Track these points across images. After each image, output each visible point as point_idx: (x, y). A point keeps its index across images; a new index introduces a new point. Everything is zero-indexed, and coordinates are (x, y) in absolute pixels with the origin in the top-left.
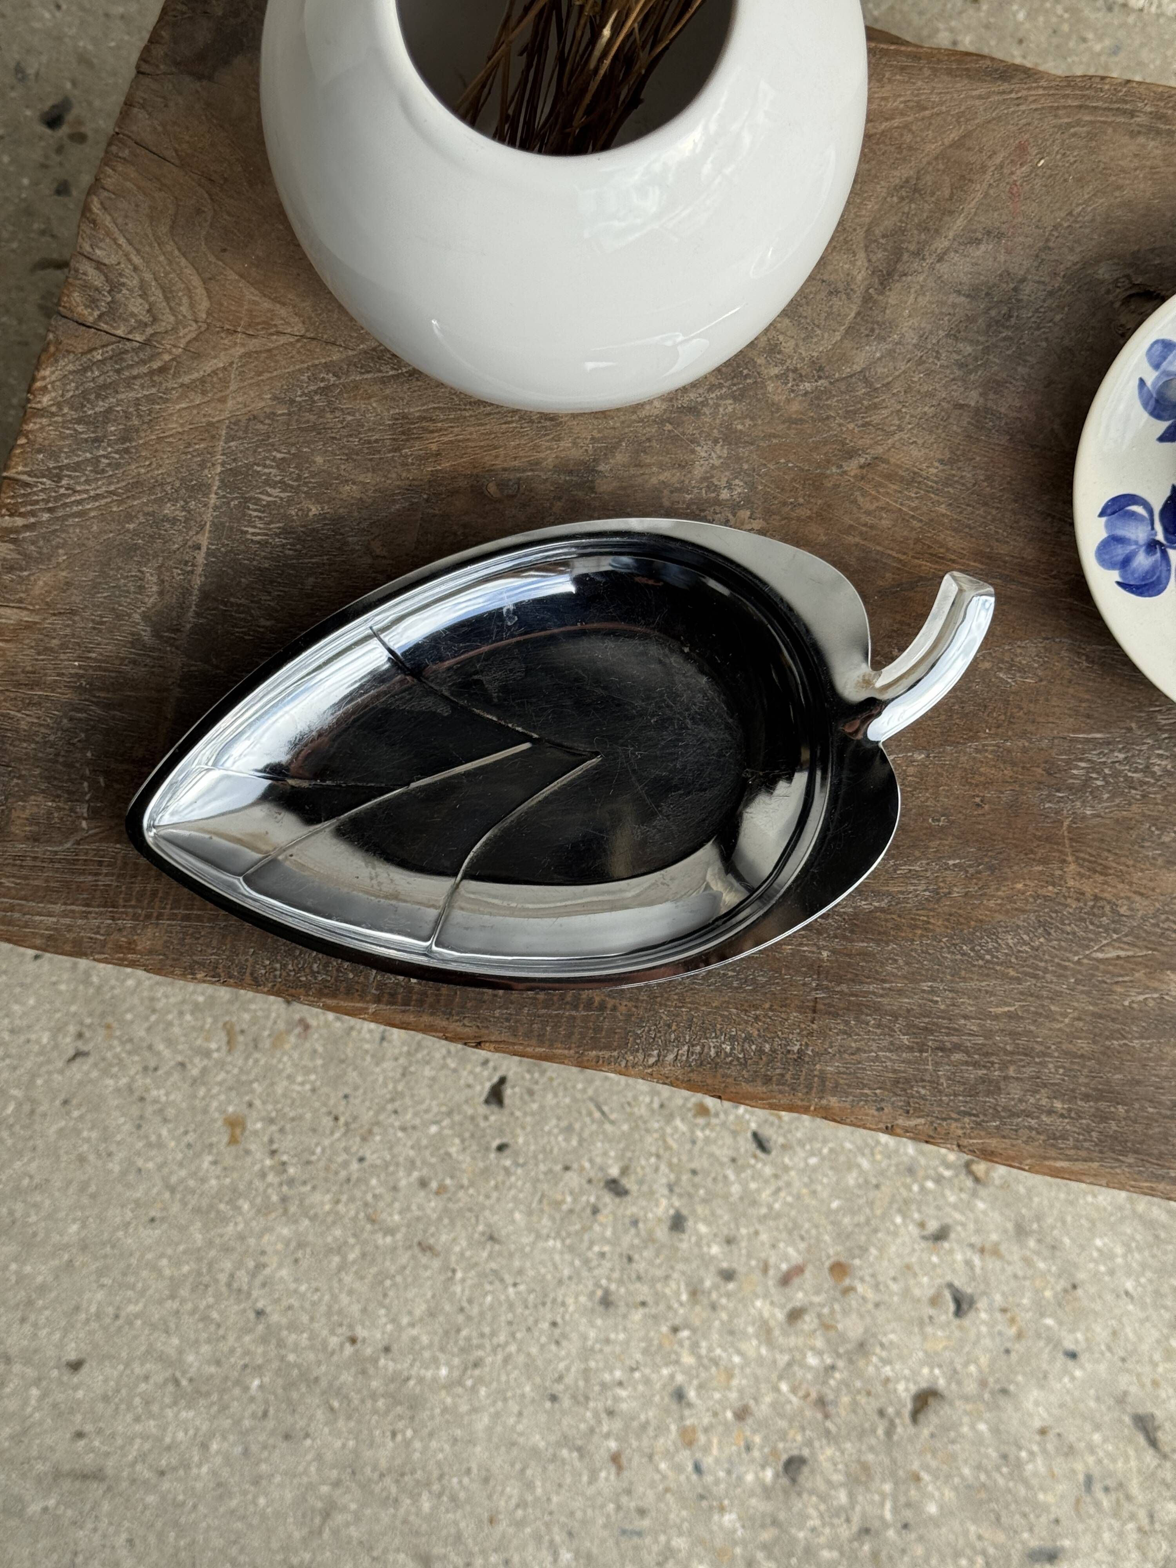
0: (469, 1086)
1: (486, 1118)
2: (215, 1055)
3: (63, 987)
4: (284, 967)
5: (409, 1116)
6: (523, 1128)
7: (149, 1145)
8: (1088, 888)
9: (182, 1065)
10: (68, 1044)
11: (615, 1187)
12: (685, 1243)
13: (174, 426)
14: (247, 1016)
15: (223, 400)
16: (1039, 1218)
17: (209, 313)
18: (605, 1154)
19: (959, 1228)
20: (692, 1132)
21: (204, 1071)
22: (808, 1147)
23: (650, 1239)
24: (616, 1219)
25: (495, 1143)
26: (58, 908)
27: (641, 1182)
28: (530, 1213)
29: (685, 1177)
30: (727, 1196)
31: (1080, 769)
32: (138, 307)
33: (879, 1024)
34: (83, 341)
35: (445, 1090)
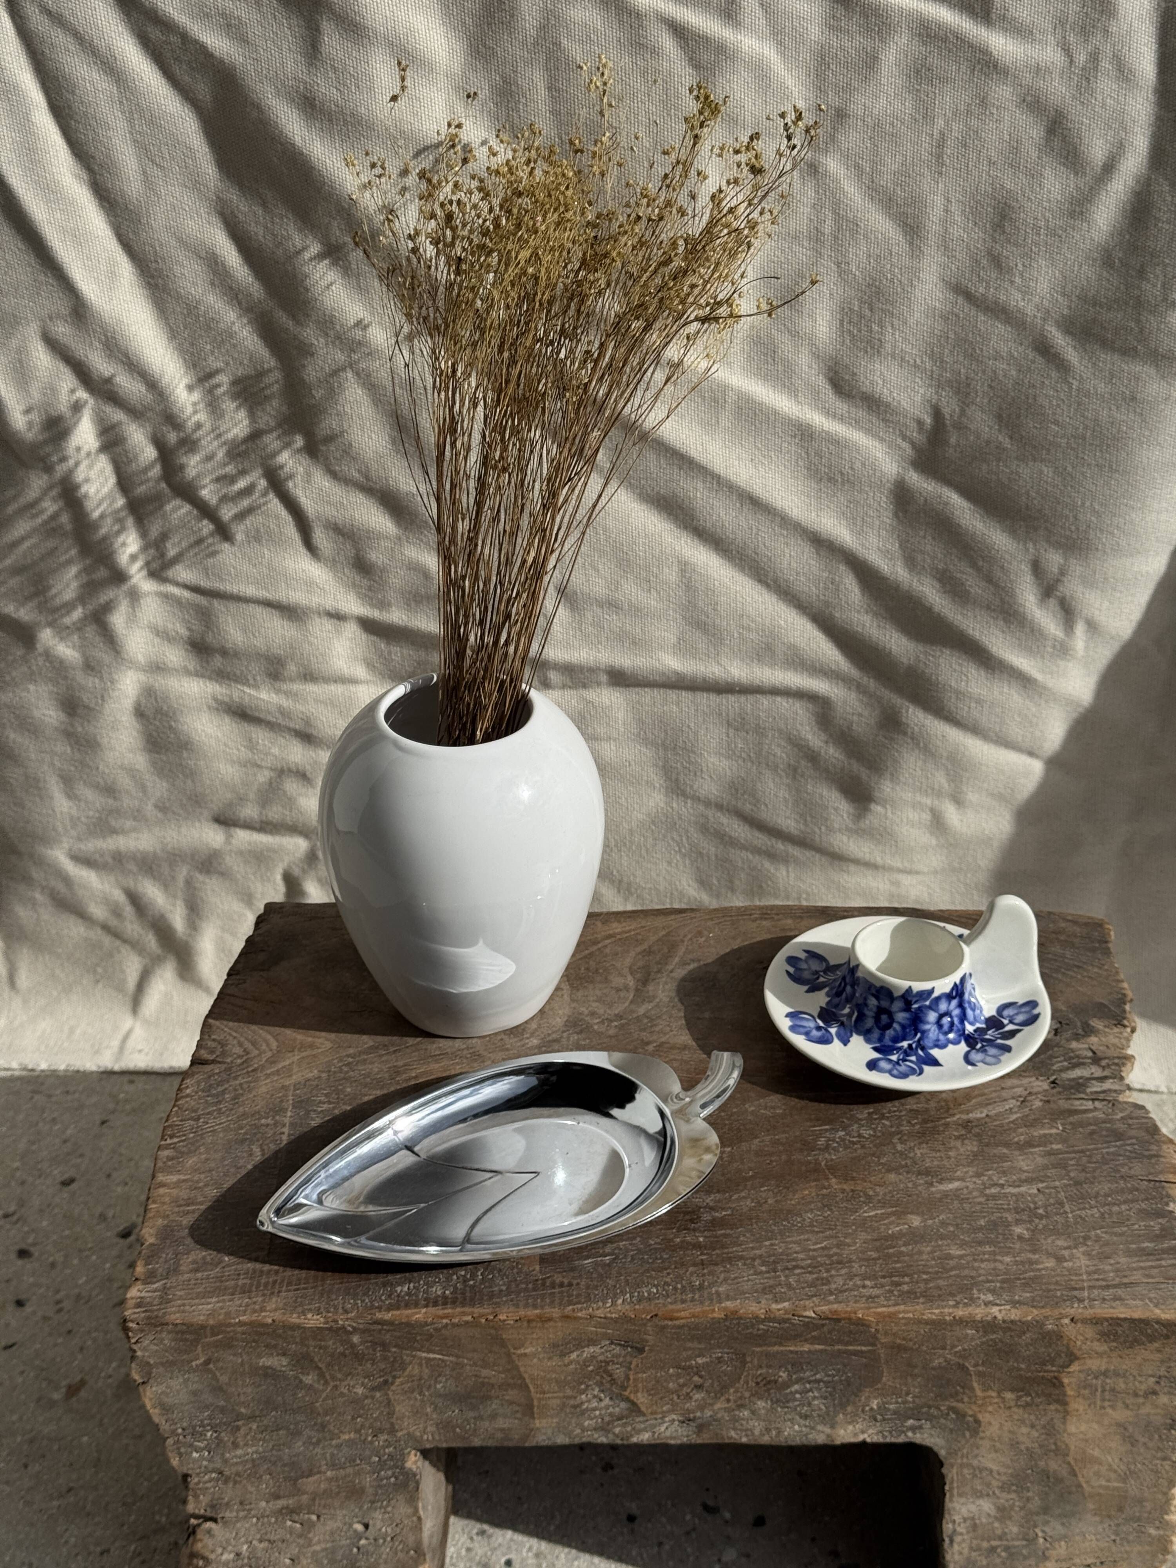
4: (363, 1301)
8: (845, 1187)
13: (264, 1089)
15: (290, 1076)
17: (278, 1047)
26: (214, 1300)
31: (822, 1141)
32: (238, 1050)
33: (745, 1264)
34: (207, 1068)
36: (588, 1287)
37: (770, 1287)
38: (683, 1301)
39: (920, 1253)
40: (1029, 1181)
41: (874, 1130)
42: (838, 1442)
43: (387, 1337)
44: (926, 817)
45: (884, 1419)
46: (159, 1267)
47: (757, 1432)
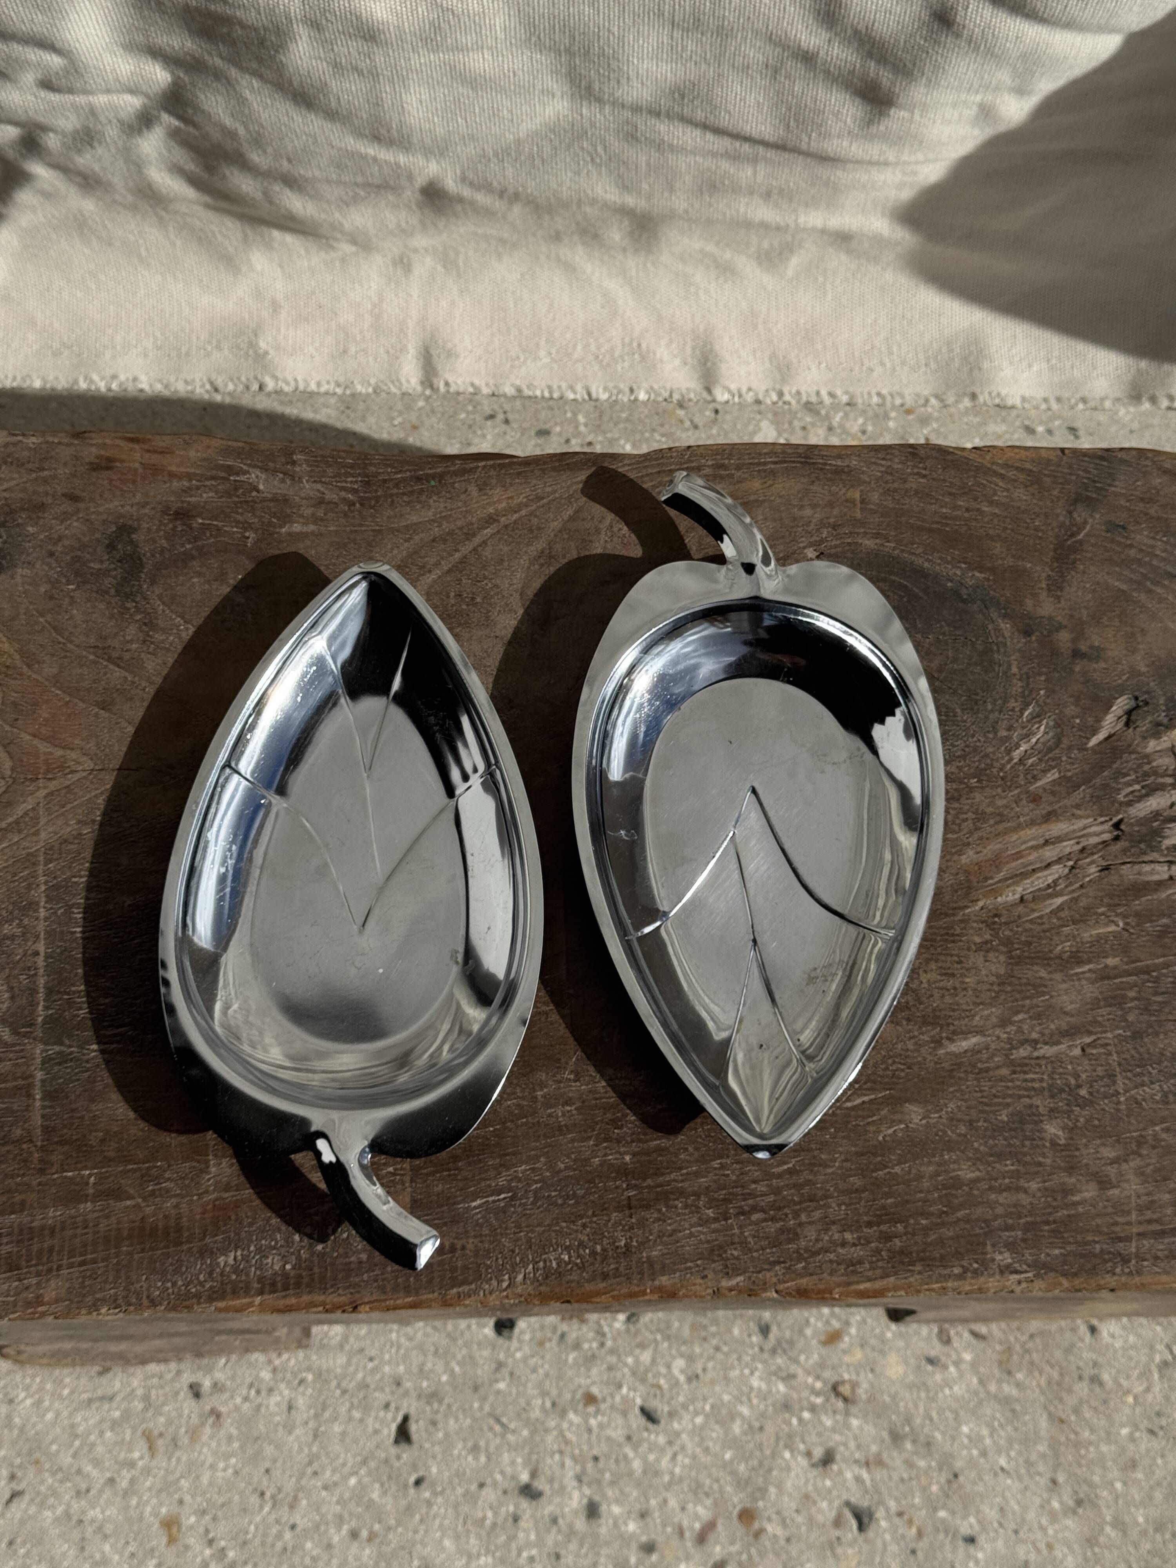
0: (377, 1432)
1: (398, 1457)
2: (140, 1463)
4: (174, 1284)
5: (328, 1473)
6: (433, 1457)
9: (111, 1481)
11: (529, 1492)
12: (604, 1529)
14: (162, 1419)
15: (36, 833)
16: (908, 1420)
17: (13, 769)
18: (513, 1463)
19: (842, 1448)
20: (586, 1422)
21: (132, 1481)
22: (691, 1408)
23: (572, 1532)
24: (536, 1522)
25: (412, 1480)
27: (551, 1481)
28: (457, 1537)
29: (590, 1466)
30: (630, 1473)
33: (686, 1206)
35: (356, 1441)
36: (476, 1253)
37: (720, 1247)
38: (605, 1276)
39: (919, 1177)
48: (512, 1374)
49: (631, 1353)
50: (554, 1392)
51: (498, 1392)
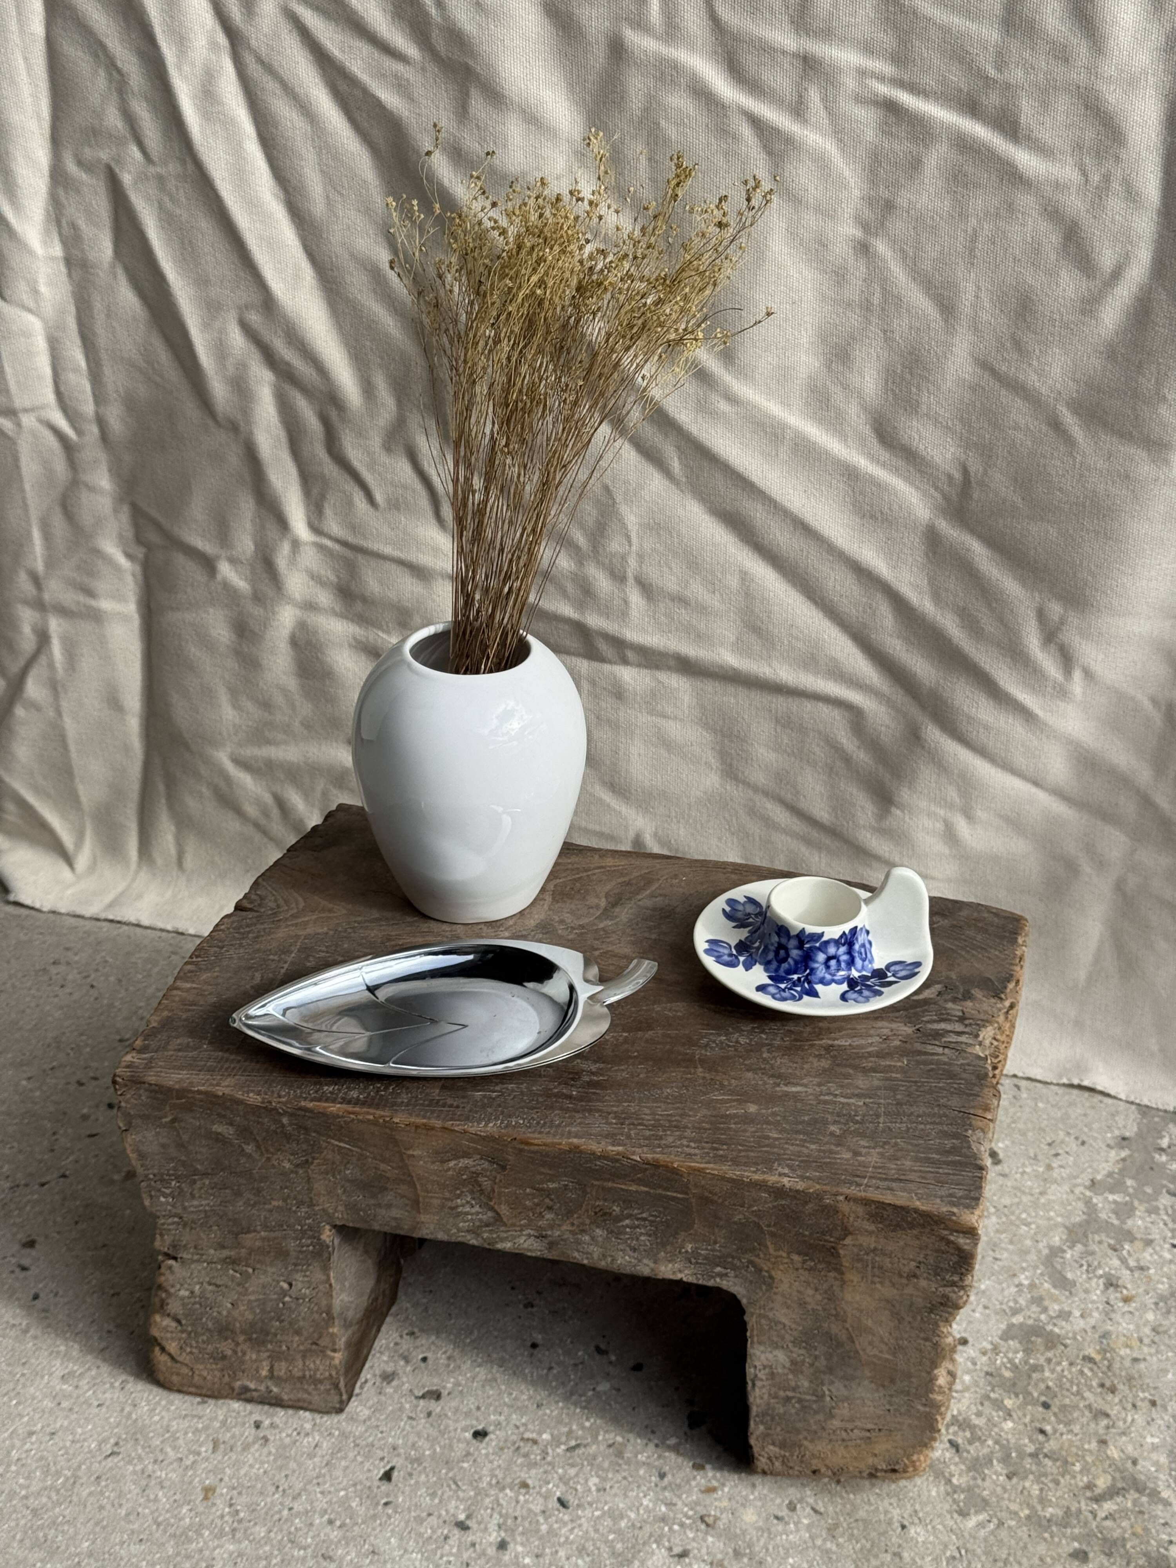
0: (369, 1470)
1: (379, 1487)
2: (204, 1454)
3: (112, 1420)
4: (295, 1092)
5: (327, 1485)
6: (403, 1493)
7: (149, 1500)
8: (707, 1075)
9: (181, 1459)
10: (108, 1448)
11: (462, 1526)
12: (507, 1557)
13: (280, 935)
14: (229, 1435)
15: (305, 929)
16: (750, 1545)
17: (304, 907)
18: (457, 1508)
19: (696, 1551)
20: (517, 1497)
21: (194, 1462)
22: (594, 1506)
23: (484, 1553)
24: (460, 1542)
25: (383, 1501)
26: (185, 1072)
27: (479, 1523)
28: (401, 1539)
29: (509, 1522)
30: (538, 1531)
31: (704, 1041)
32: (272, 905)
33: (600, 1116)
34: (244, 913)
35: (354, 1473)
36: (470, 1111)
37: (614, 1134)
38: (540, 1133)
40: (858, 1096)
41: (751, 1040)
42: (660, 1276)
43: (309, 1123)
44: (940, 826)
45: (697, 1263)
46: (153, 1044)
47: (595, 1256)
48: (475, 1461)
49: (563, 1467)
50: (500, 1476)
51: (462, 1468)
